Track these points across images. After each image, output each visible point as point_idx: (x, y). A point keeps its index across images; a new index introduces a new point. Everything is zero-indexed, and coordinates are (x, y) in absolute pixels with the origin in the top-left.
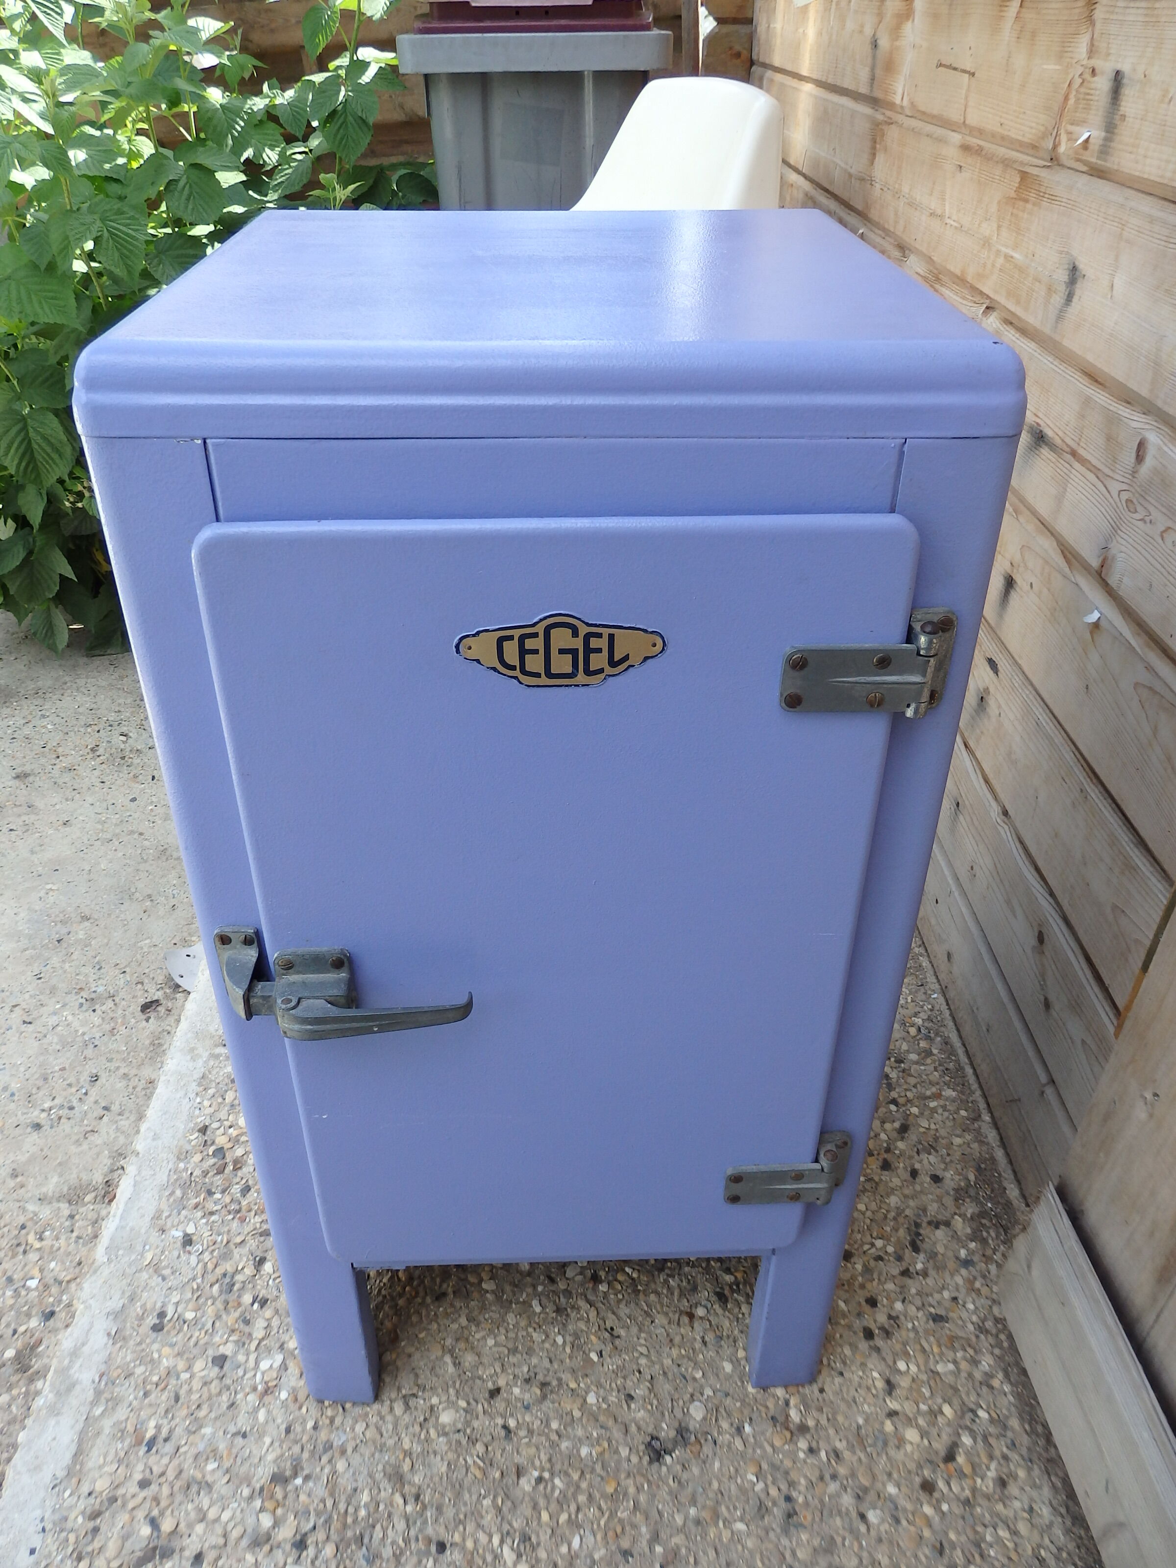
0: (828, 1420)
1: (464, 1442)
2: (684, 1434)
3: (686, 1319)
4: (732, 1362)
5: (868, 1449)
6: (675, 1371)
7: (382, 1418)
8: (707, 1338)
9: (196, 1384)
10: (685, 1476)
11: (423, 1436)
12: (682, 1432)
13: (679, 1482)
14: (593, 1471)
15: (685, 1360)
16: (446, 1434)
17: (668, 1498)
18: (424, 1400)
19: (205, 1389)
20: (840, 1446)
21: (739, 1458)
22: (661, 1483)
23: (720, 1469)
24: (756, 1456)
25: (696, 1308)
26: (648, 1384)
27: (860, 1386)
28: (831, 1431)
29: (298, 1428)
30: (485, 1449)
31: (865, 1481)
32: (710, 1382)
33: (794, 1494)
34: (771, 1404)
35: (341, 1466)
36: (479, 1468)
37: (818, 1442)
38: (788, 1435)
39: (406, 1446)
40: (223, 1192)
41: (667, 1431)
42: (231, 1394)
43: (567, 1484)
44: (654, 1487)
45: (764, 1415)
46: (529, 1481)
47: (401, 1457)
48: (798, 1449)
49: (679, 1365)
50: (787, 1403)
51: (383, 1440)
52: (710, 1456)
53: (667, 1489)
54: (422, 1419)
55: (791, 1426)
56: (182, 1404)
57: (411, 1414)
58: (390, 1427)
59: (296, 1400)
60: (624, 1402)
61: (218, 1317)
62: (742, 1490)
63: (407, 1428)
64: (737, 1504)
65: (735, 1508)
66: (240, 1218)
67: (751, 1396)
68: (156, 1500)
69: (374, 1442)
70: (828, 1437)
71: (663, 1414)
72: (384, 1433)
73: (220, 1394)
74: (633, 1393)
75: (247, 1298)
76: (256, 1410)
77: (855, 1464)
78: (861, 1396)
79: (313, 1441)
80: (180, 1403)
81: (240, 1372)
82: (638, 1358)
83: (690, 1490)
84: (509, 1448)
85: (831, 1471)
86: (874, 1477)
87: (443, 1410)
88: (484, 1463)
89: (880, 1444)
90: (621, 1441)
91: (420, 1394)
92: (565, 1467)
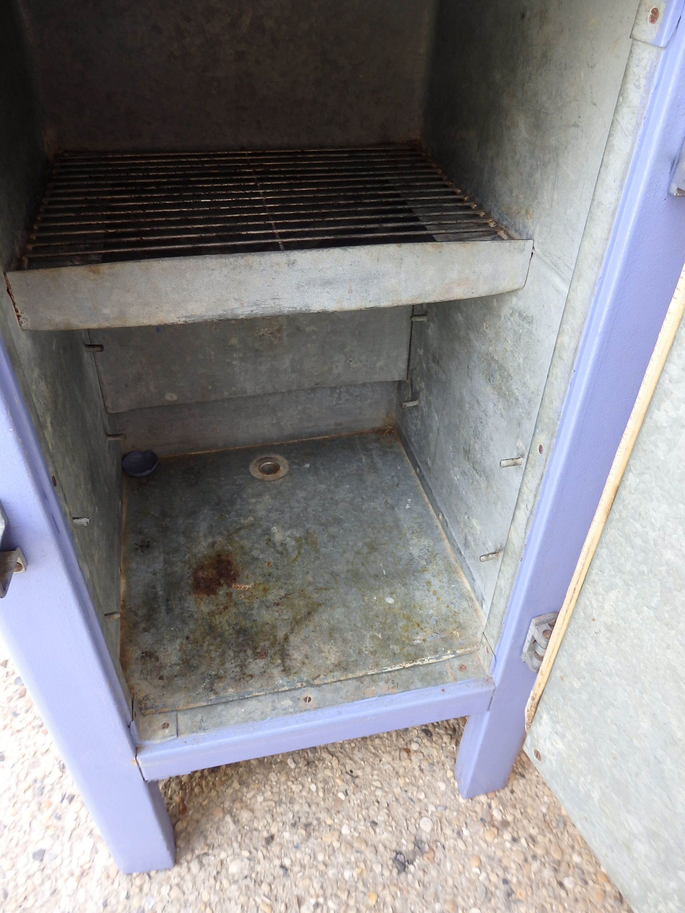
0: (522, 813)
1: (252, 885)
2: (420, 845)
3: (404, 754)
4: (444, 781)
5: (554, 831)
6: (404, 796)
7: (182, 878)
8: (423, 767)
9: (21, 879)
10: (426, 879)
11: (218, 887)
12: (418, 843)
13: (424, 885)
14: (356, 888)
15: (410, 787)
16: (236, 882)
17: (417, 900)
18: (215, 856)
19: (29, 881)
20: (534, 832)
21: (463, 856)
22: (409, 888)
23: (452, 868)
24: (476, 852)
25: (411, 744)
26: (386, 811)
27: (538, 783)
28: (525, 822)
29: (112, 901)
30: (269, 888)
31: (557, 856)
32: (431, 800)
33: (509, 877)
34: (478, 809)
36: (267, 905)
37: (518, 833)
38: (495, 831)
39: (205, 897)
40: (27, 711)
41: (407, 846)
42: (52, 882)
43: (339, 905)
44: (405, 892)
45: (475, 818)
46: (308, 908)
47: (203, 908)
48: (505, 841)
49: (406, 791)
50: (490, 806)
51: (186, 897)
52: (442, 860)
53: (415, 893)
54: (215, 873)
55: (496, 823)
56: (11, 898)
57: (205, 870)
58: (190, 885)
59: (108, 877)
60: (370, 828)
61: (34, 817)
62: (471, 881)
63: (204, 883)
64: (469, 894)
65: (469, 898)
66: (43, 732)
67: (463, 806)
69: (178, 900)
70: (524, 827)
71: (401, 833)
72: (186, 891)
73: (42, 883)
74: (376, 820)
75: (56, 797)
76: (75, 892)
77: (547, 844)
78: (540, 790)
79: (127, 909)
80: (8, 898)
81: (58, 861)
82: (375, 791)
83: (432, 890)
84: (288, 883)
85: (532, 853)
86: (562, 852)
87: (231, 862)
88: (270, 900)
89: (561, 825)
90: (374, 860)
91: (210, 852)
92: (335, 891)
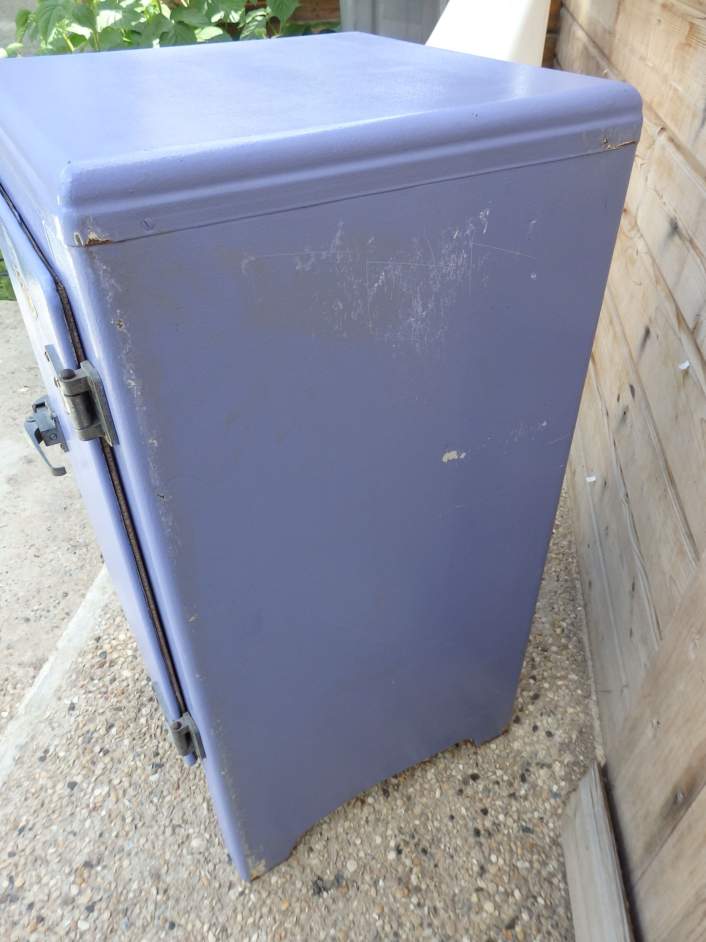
0: (435, 886)
1: (202, 861)
2: (340, 879)
3: (359, 803)
4: (382, 836)
5: (457, 911)
6: (344, 837)
7: (157, 837)
8: (369, 818)
9: (55, 798)
10: (333, 907)
11: (178, 853)
12: (338, 878)
13: (328, 911)
14: (276, 893)
15: (352, 831)
16: (192, 854)
17: (319, 920)
18: (185, 830)
19: (60, 802)
20: (439, 905)
21: (371, 902)
22: (317, 909)
23: (357, 907)
24: (382, 902)
25: (368, 797)
26: (324, 843)
27: (462, 867)
28: (435, 895)
29: (106, 835)
30: (213, 867)
31: (450, 932)
32: (364, 848)
33: (401, 932)
34: (400, 869)
35: (126, 863)
36: (207, 879)
37: (425, 900)
38: (406, 892)
39: (167, 857)
40: (100, 679)
41: (329, 876)
42: (73, 807)
43: (258, 900)
44: (312, 911)
45: (394, 876)
46: (235, 893)
47: (162, 864)
48: (411, 902)
49: (347, 833)
50: (411, 870)
51: (154, 851)
52: (352, 897)
53: (319, 914)
54: (180, 841)
55: (410, 886)
56: (45, 809)
57: (174, 837)
58: (160, 843)
59: (110, 816)
60: (306, 852)
61: (78, 757)
62: (367, 922)
63: (170, 846)
64: (362, 932)
65: (360, 934)
66: (105, 697)
67: (388, 862)
68: (16, 865)
69: (148, 852)
70: (432, 898)
71: (329, 864)
72: (156, 847)
73: (68, 805)
74: (313, 847)
75: (97, 749)
76: (85, 820)
77: (446, 919)
78: (461, 873)
79: (113, 845)
80: (43, 808)
81: (82, 794)
82: (322, 824)
83: (334, 917)
84: (228, 869)
85: (429, 921)
86: (456, 930)
87: (195, 838)
88: (211, 876)
89: (466, 909)
90: (299, 877)
91: (183, 825)
92: (259, 889)
